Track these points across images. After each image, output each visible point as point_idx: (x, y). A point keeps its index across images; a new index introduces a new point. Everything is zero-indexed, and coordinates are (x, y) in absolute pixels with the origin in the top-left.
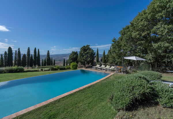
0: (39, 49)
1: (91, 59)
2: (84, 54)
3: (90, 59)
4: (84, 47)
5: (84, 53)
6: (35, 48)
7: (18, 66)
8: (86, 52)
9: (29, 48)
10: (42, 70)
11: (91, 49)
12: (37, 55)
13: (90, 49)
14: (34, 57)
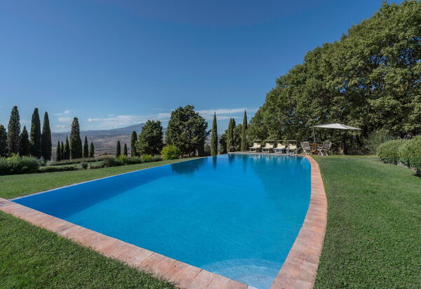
0: (46, 113)
1: (199, 138)
2: (181, 127)
3: (196, 138)
4: (181, 109)
5: (181, 124)
6: (36, 111)
7: (21, 155)
8: (186, 123)
9: (16, 108)
10: (85, 167)
11: (197, 114)
12: (42, 129)
13: (195, 116)
14: (32, 135)
